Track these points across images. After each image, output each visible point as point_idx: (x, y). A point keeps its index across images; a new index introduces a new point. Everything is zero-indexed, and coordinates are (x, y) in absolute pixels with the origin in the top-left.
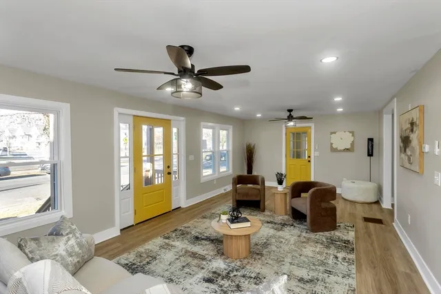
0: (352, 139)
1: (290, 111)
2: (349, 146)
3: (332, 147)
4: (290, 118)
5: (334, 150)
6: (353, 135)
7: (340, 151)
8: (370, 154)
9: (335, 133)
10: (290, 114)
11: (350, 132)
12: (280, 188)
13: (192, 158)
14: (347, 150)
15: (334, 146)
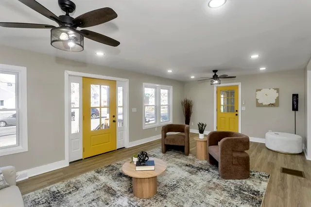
0: (277, 95)
1: (215, 71)
2: (273, 102)
3: (257, 102)
4: (215, 77)
5: (259, 105)
6: (278, 92)
7: (265, 106)
8: (295, 108)
9: (260, 90)
10: (215, 74)
11: (275, 89)
12: (201, 136)
13: (134, 110)
14: (272, 105)
15: (260, 102)
